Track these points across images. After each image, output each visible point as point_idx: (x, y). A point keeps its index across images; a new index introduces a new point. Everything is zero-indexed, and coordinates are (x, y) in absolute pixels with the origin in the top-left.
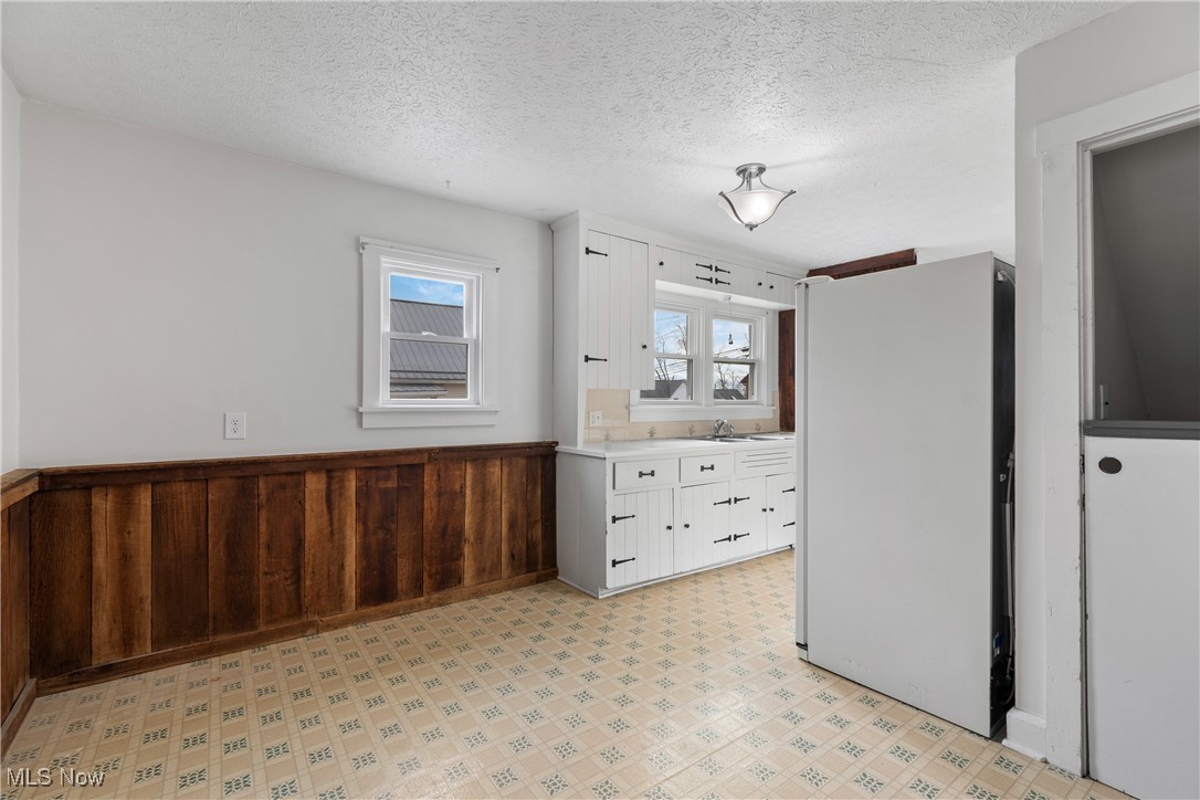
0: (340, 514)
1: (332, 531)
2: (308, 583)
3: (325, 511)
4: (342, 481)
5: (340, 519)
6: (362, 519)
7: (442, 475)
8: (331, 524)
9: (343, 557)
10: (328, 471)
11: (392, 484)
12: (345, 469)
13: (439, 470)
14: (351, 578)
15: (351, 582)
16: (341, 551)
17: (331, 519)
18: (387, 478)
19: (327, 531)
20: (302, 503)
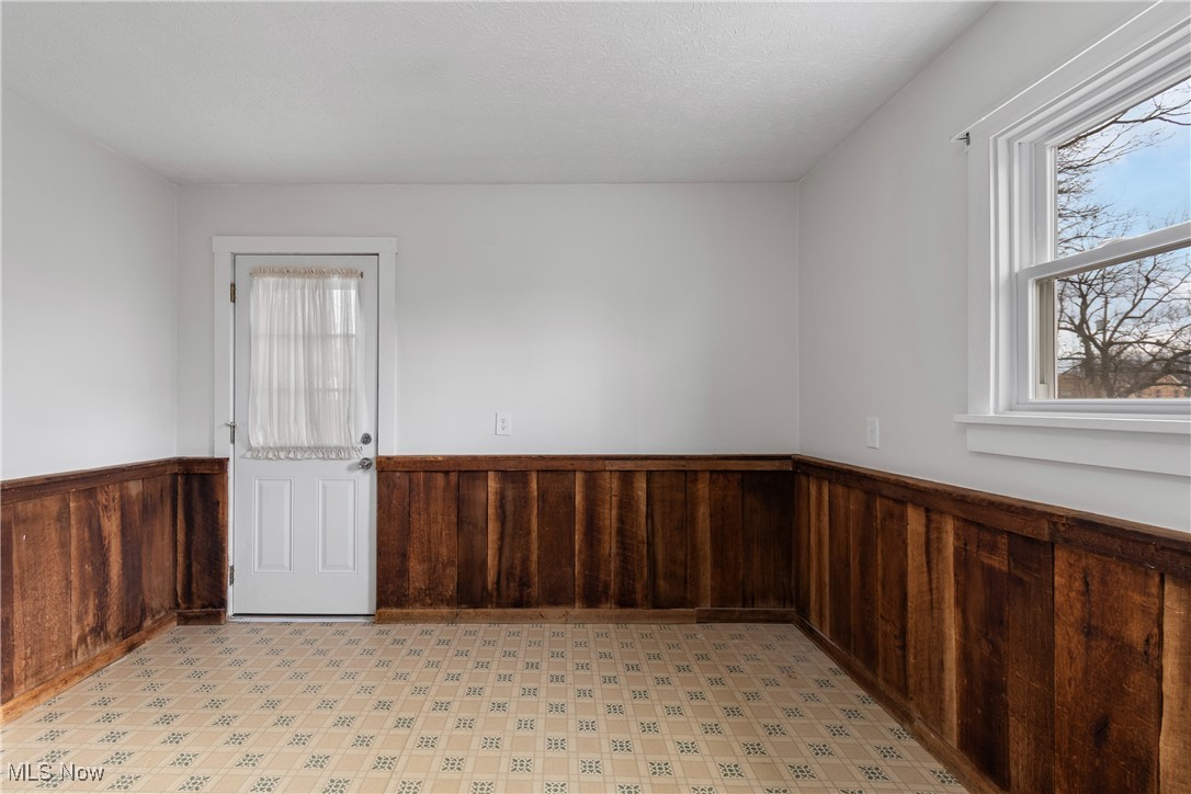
0: (938, 578)
1: (932, 600)
2: (911, 659)
3: (925, 569)
4: (939, 530)
5: (938, 588)
6: (962, 602)
7: (1094, 586)
8: (931, 590)
9: (942, 652)
10: (927, 510)
11: (999, 562)
12: (942, 513)
13: (1086, 573)
14: (951, 691)
15: (951, 699)
16: (941, 637)
17: (930, 581)
18: (993, 549)
19: (927, 598)
20: (905, 543)
